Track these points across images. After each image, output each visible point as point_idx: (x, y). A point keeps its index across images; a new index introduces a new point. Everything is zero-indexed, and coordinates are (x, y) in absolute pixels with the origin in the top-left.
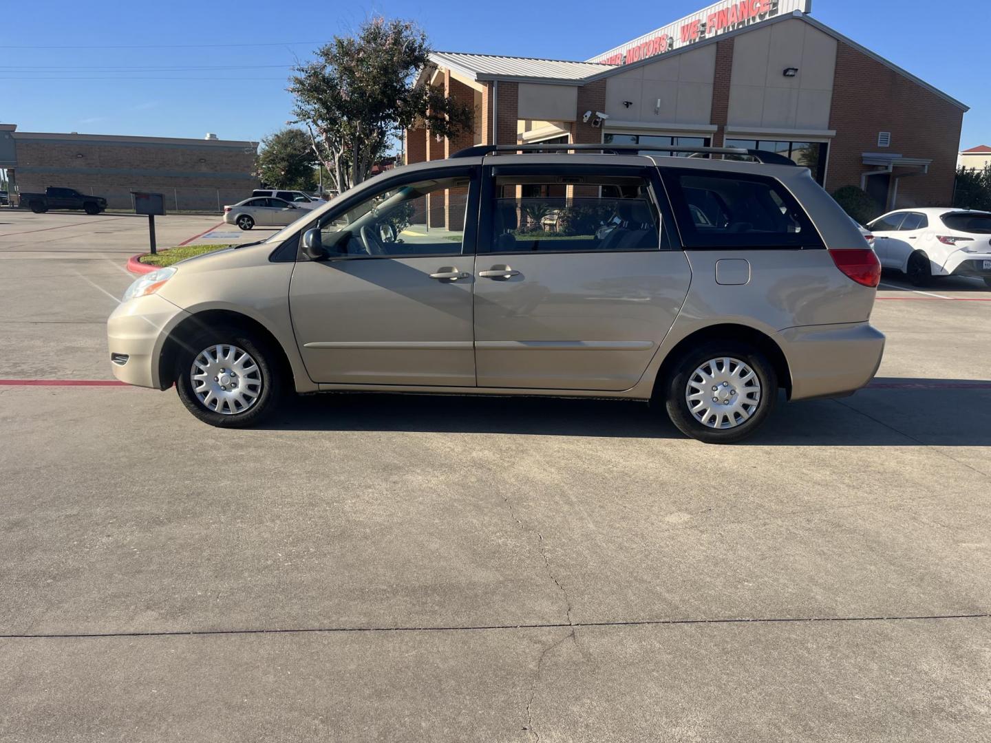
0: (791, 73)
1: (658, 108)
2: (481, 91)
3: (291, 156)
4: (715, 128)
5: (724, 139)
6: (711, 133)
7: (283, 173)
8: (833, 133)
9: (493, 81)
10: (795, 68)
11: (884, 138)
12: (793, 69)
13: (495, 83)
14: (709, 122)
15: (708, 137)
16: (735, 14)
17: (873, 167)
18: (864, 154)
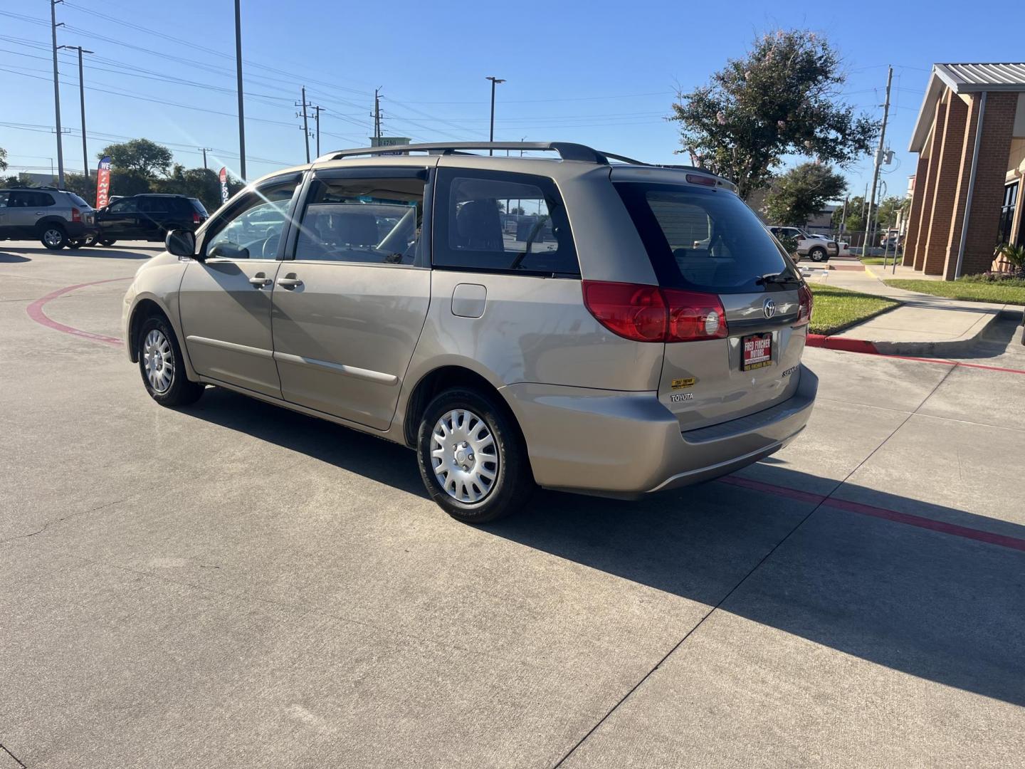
2: (968, 103)
3: (800, 191)
7: (788, 209)
9: (981, 93)
13: (984, 95)
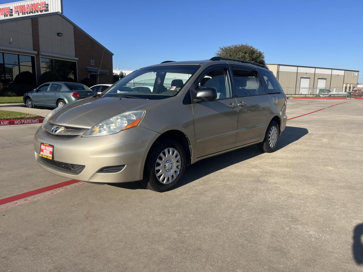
0: (60, 35)
1: (11, 42)
4: (36, 52)
5: (40, 58)
6: (35, 54)
8: (78, 59)
10: (62, 33)
11: (92, 62)
12: (61, 33)
14: (33, 50)
15: (34, 56)
16: (28, 8)
17: (91, 72)
18: (88, 67)
